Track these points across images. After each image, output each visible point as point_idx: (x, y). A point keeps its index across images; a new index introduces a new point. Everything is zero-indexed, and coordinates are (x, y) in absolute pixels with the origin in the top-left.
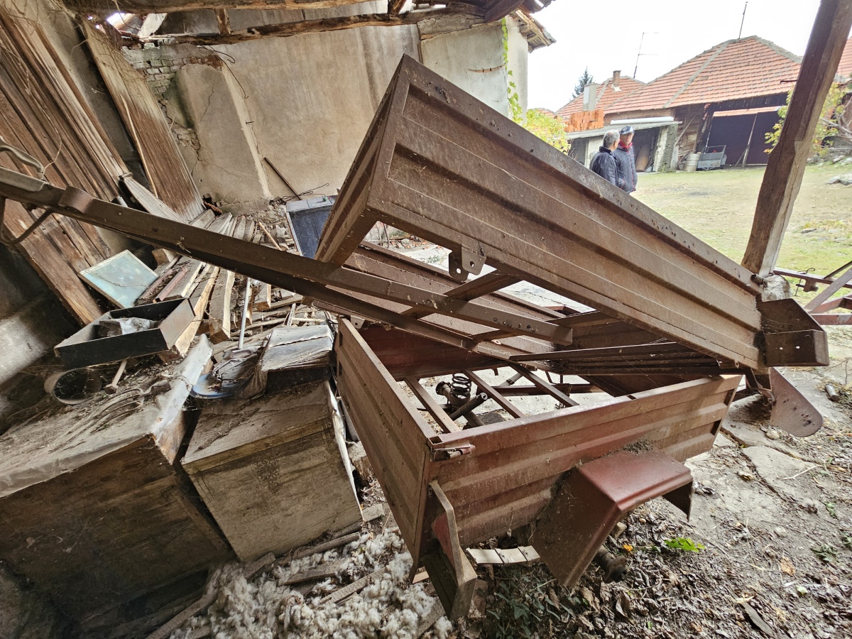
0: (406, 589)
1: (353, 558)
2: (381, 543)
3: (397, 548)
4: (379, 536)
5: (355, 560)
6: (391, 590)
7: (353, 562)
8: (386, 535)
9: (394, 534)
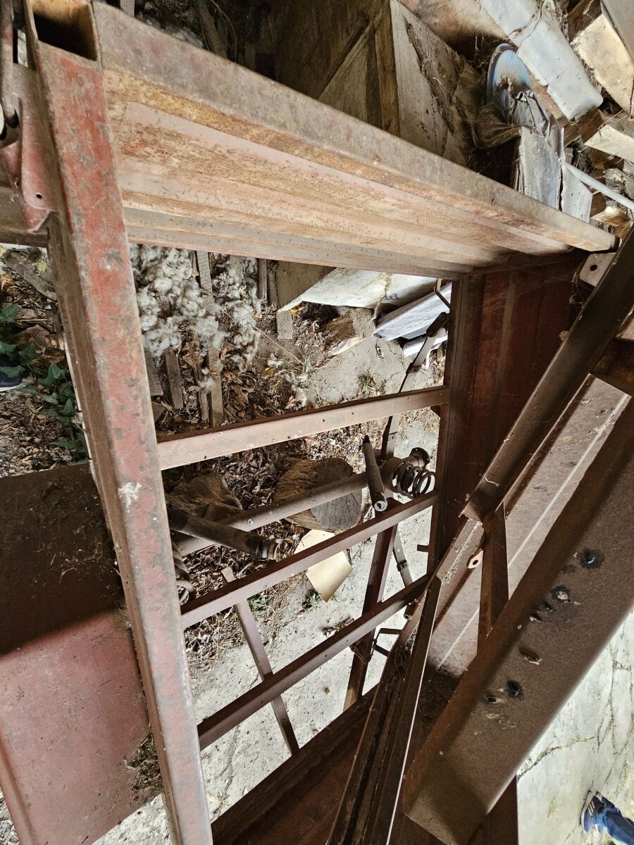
0: (179, 328)
1: (238, 285)
2: (245, 322)
3: (233, 337)
4: (254, 323)
5: (235, 287)
6: (185, 313)
7: (234, 284)
8: (253, 332)
9: (251, 340)
